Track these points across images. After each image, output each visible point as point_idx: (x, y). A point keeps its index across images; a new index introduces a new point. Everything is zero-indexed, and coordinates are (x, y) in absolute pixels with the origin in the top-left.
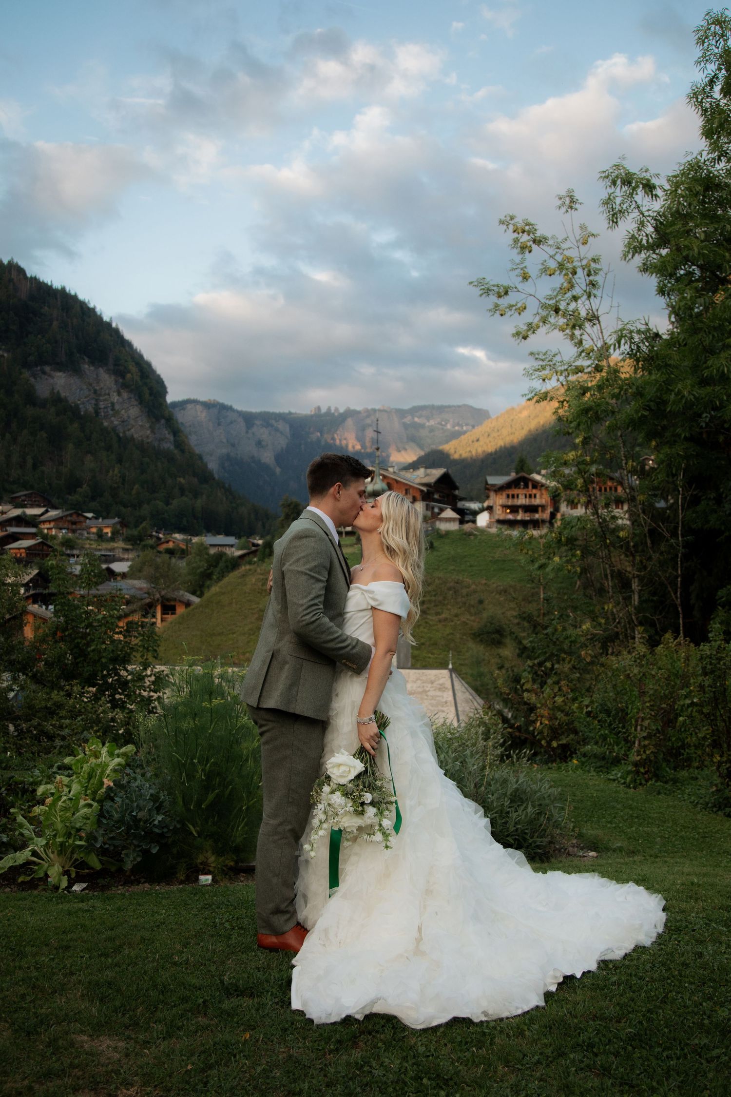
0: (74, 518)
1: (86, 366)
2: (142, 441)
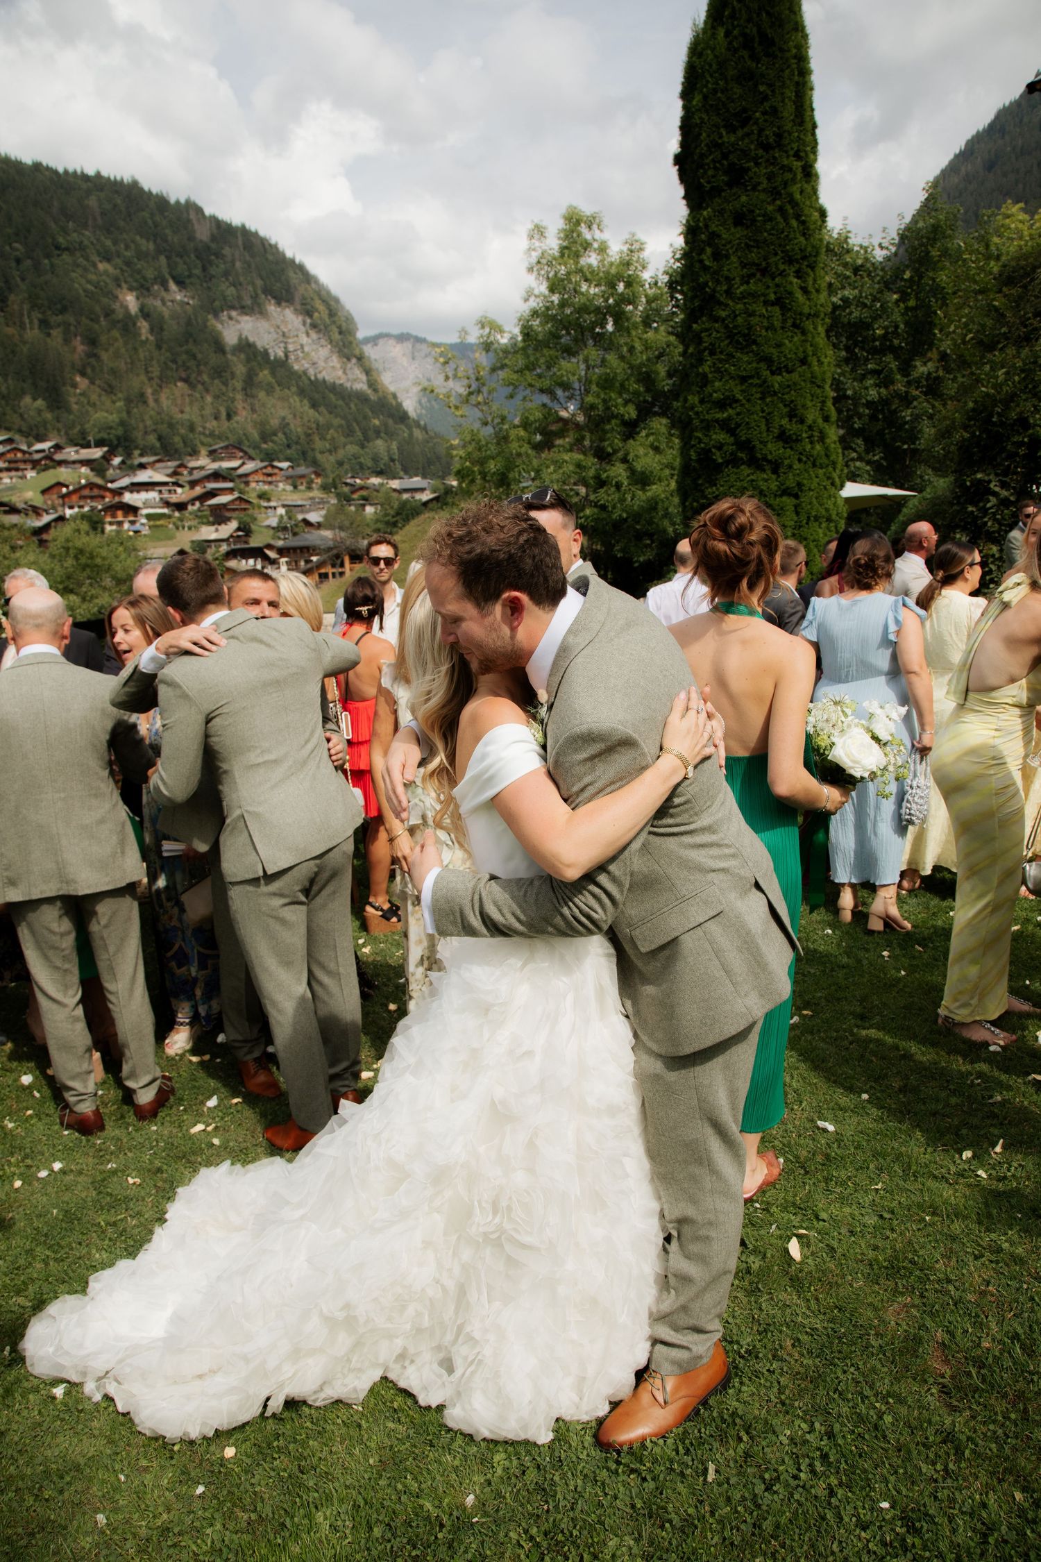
0: (269, 470)
1: (273, 308)
2: (334, 383)
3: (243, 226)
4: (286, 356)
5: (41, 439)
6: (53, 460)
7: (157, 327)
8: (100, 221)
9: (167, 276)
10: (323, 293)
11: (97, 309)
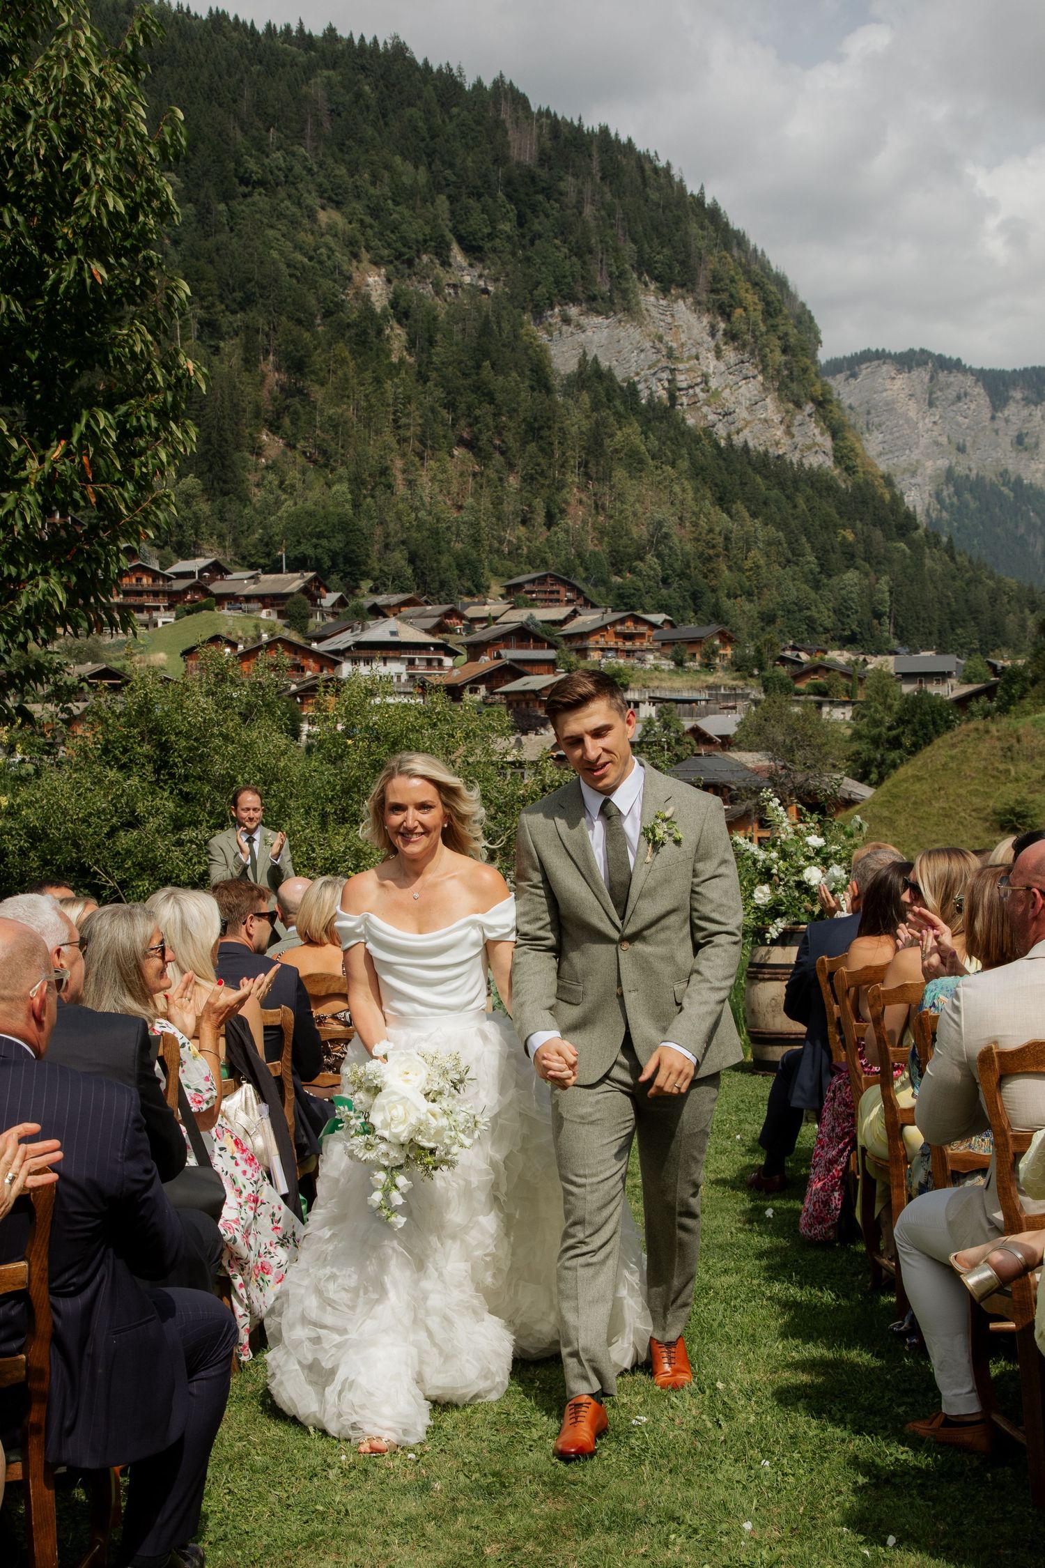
0: (629, 627)
1: (652, 299)
2: (766, 453)
3: (605, 131)
4: (673, 398)
5: (185, 551)
6: (207, 593)
7: (422, 340)
8: (327, 125)
9: (450, 236)
10: (755, 267)
11: (312, 301)
